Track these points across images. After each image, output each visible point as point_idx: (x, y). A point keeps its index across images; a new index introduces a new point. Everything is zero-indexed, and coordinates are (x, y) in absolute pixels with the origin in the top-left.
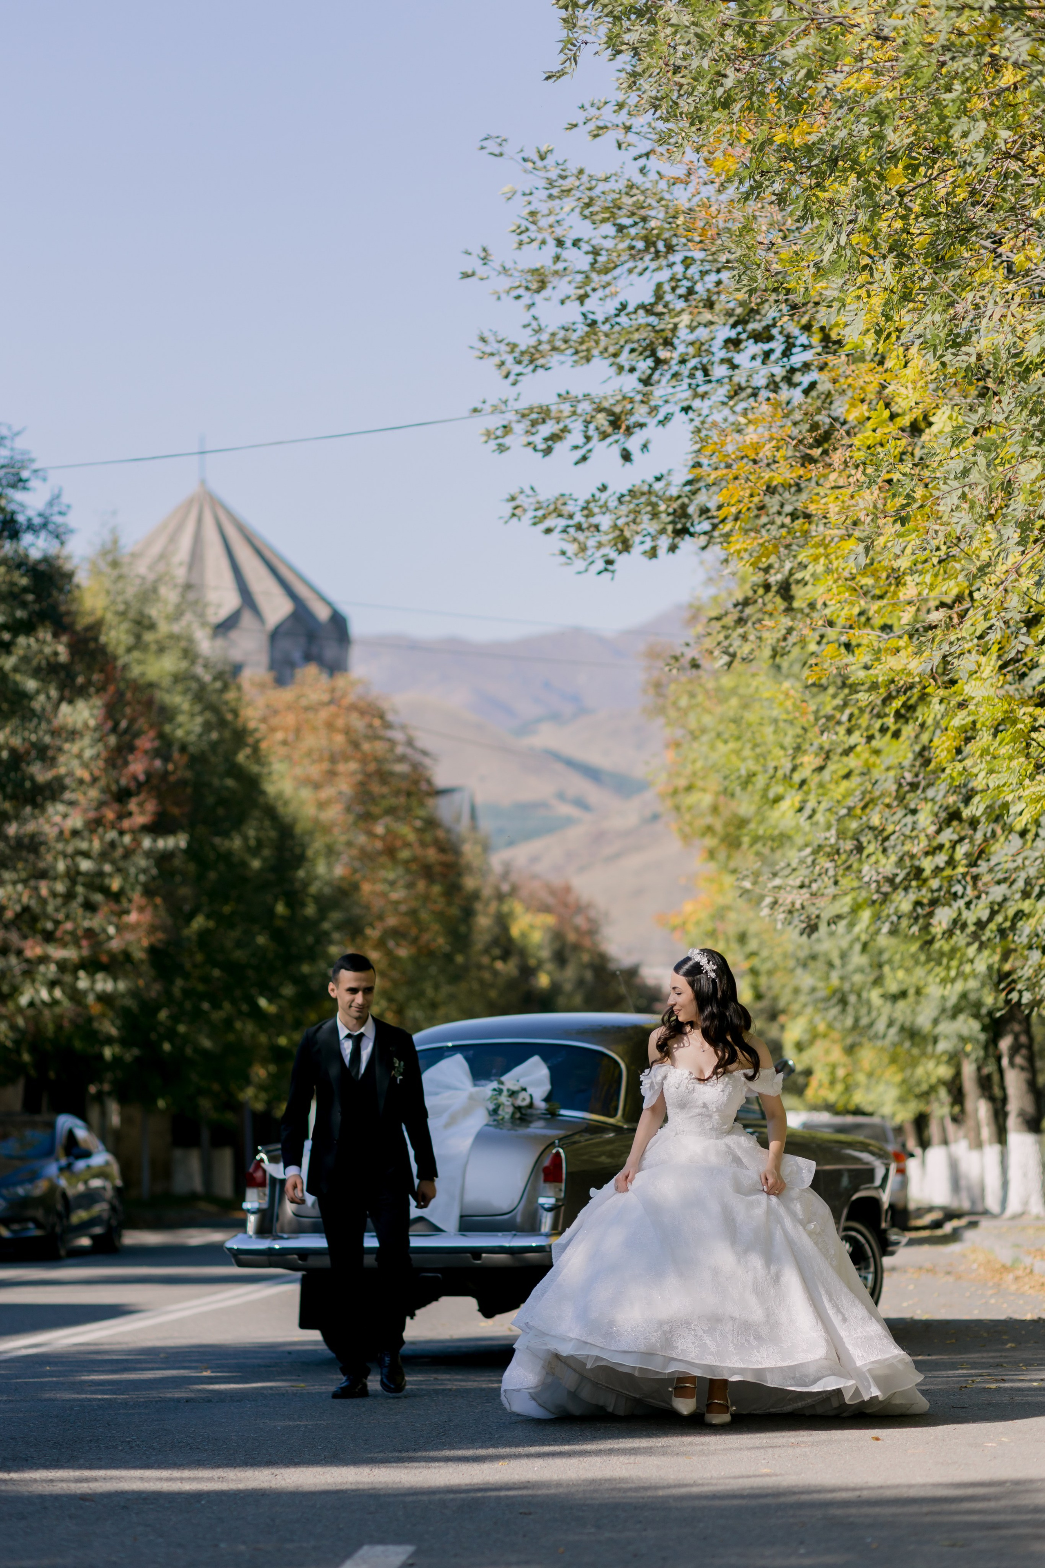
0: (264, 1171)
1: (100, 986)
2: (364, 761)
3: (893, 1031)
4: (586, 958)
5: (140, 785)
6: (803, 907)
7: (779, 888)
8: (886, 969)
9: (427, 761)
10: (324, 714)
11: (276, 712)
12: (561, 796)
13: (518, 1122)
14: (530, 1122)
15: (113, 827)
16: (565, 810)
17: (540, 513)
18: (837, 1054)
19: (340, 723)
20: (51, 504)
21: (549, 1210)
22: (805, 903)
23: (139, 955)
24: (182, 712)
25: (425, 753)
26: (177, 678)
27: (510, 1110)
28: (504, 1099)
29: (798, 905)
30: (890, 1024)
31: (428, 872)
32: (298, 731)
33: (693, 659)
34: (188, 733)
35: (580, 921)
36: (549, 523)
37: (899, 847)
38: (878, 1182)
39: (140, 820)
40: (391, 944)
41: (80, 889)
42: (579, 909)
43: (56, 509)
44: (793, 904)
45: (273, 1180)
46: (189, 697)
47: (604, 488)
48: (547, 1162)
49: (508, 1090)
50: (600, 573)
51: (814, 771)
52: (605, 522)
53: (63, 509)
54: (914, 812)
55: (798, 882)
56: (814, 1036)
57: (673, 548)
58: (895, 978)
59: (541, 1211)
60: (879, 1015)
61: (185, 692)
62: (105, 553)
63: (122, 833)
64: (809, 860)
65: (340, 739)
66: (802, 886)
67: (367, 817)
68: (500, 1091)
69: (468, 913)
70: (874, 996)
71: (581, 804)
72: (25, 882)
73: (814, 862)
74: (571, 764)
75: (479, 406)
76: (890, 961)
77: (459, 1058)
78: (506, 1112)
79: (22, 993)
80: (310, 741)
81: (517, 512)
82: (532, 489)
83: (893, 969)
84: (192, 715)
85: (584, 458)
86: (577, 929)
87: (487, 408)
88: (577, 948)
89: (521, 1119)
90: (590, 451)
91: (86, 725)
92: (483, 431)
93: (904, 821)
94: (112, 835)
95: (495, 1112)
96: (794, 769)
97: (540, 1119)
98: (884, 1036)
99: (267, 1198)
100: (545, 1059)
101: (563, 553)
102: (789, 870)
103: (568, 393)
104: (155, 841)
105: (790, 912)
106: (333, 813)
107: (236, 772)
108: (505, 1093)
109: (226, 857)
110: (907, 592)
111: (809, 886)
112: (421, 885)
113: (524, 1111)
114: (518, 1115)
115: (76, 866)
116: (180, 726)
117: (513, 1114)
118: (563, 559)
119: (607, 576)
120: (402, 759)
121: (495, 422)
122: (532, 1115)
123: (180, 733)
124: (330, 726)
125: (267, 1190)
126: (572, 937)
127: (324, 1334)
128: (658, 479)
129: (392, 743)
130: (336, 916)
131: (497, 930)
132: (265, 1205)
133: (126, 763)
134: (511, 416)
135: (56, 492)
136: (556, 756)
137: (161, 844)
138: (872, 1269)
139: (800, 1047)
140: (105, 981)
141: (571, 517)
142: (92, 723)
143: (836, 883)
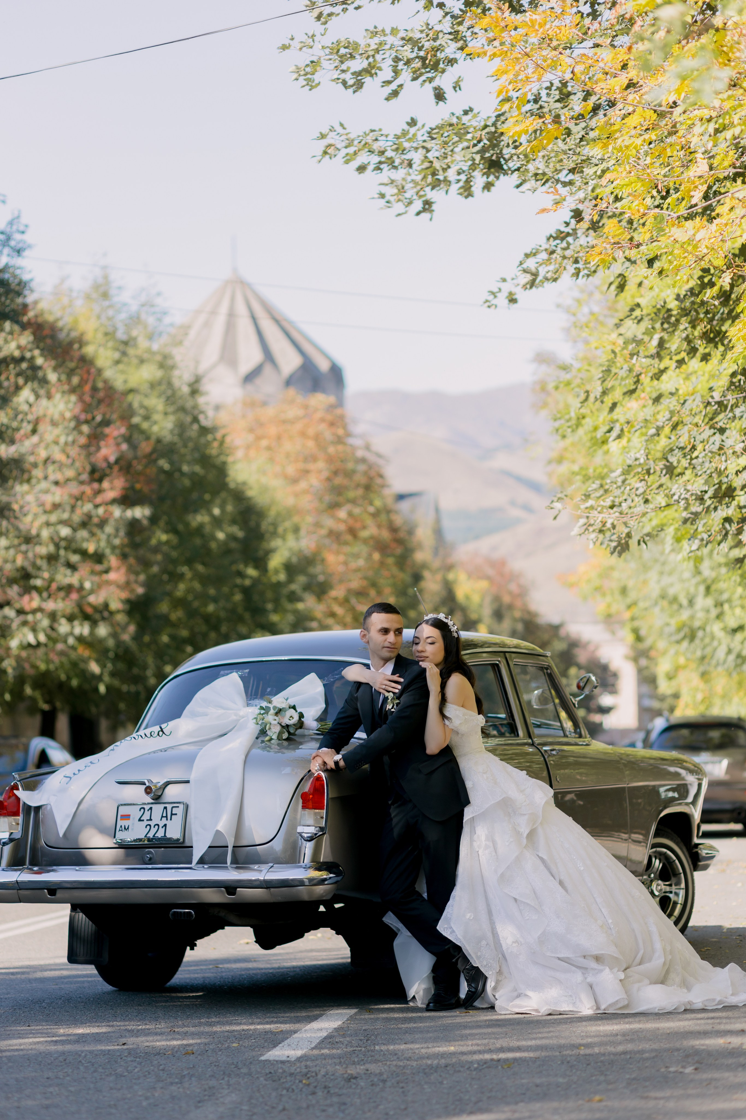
0: (18, 799)
1: (77, 631)
2: (330, 460)
3: (732, 657)
4: (517, 614)
5: (110, 466)
6: (614, 527)
7: (592, 508)
8: (726, 607)
9: (380, 462)
10: (299, 426)
11: (261, 425)
12: (513, 503)
13: (285, 743)
14: (301, 743)
15: (89, 501)
16: (516, 513)
17: (351, 150)
18: (696, 680)
19: (311, 432)
20: (11, 223)
21: (310, 839)
22: (615, 523)
23: (115, 605)
24: (157, 412)
25: (379, 455)
26: (153, 385)
27: (278, 729)
28: (270, 718)
29: (609, 525)
30: (729, 651)
31: (381, 547)
32: (279, 438)
33: (511, 294)
34: (162, 429)
35: (513, 587)
36: (363, 158)
37: (707, 465)
38: (690, 799)
39: (111, 495)
40: (353, 601)
41: (62, 552)
42: (513, 577)
43: (15, 228)
44: (604, 524)
45: (28, 808)
46: (162, 400)
47: (413, 123)
48: (307, 787)
49: (275, 708)
50: (418, 214)
51: (625, 394)
52: (417, 157)
53: (22, 228)
54: (722, 431)
55: (608, 503)
56: (677, 669)
57: (488, 186)
58: (733, 614)
59: (300, 841)
60: (720, 644)
61: (159, 396)
62: (96, 287)
63: (96, 506)
64: (620, 480)
65: (311, 444)
66: (612, 507)
67: (334, 506)
68: (267, 710)
69: (417, 578)
70: (716, 628)
71: (527, 508)
72: (16, 547)
73: (624, 482)
74: (520, 479)
75: (287, 42)
76: (729, 601)
77: (234, 678)
78: (274, 731)
79: (12, 638)
80: (288, 446)
81: (330, 151)
82: (342, 125)
83: (731, 607)
84: (166, 414)
85: (395, 94)
86: (510, 593)
87: (296, 44)
88: (510, 607)
89: (287, 739)
90: (401, 86)
91: (62, 415)
92: (293, 68)
93: (712, 440)
94: (88, 507)
95: (263, 732)
96: (604, 393)
97: (312, 739)
98: (725, 662)
99: (20, 828)
100: (321, 677)
101: (382, 196)
102: (601, 492)
103: (375, 27)
104: (124, 511)
105: (601, 531)
106: (307, 502)
107: (205, 460)
108: (272, 712)
109: (199, 530)
110: (698, 170)
111: (620, 505)
112: (376, 556)
113: (292, 730)
114: (285, 735)
115: (57, 533)
116: (155, 423)
117: (280, 734)
118: (382, 202)
119: (426, 216)
120: (363, 460)
121: (303, 58)
122: (303, 736)
123: (155, 429)
124: (303, 434)
125: (20, 819)
126: (506, 599)
127: (97, 968)
128: (466, 113)
129: (354, 448)
130: (302, 579)
131: (444, 593)
132: (18, 834)
133: (99, 448)
134: (317, 52)
135: (16, 214)
136: (507, 474)
137: (129, 514)
138: (683, 885)
139: (670, 677)
140: (81, 625)
141: (382, 153)
142: (68, 415)
143: (646, 501)
